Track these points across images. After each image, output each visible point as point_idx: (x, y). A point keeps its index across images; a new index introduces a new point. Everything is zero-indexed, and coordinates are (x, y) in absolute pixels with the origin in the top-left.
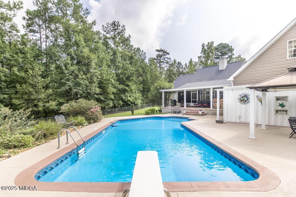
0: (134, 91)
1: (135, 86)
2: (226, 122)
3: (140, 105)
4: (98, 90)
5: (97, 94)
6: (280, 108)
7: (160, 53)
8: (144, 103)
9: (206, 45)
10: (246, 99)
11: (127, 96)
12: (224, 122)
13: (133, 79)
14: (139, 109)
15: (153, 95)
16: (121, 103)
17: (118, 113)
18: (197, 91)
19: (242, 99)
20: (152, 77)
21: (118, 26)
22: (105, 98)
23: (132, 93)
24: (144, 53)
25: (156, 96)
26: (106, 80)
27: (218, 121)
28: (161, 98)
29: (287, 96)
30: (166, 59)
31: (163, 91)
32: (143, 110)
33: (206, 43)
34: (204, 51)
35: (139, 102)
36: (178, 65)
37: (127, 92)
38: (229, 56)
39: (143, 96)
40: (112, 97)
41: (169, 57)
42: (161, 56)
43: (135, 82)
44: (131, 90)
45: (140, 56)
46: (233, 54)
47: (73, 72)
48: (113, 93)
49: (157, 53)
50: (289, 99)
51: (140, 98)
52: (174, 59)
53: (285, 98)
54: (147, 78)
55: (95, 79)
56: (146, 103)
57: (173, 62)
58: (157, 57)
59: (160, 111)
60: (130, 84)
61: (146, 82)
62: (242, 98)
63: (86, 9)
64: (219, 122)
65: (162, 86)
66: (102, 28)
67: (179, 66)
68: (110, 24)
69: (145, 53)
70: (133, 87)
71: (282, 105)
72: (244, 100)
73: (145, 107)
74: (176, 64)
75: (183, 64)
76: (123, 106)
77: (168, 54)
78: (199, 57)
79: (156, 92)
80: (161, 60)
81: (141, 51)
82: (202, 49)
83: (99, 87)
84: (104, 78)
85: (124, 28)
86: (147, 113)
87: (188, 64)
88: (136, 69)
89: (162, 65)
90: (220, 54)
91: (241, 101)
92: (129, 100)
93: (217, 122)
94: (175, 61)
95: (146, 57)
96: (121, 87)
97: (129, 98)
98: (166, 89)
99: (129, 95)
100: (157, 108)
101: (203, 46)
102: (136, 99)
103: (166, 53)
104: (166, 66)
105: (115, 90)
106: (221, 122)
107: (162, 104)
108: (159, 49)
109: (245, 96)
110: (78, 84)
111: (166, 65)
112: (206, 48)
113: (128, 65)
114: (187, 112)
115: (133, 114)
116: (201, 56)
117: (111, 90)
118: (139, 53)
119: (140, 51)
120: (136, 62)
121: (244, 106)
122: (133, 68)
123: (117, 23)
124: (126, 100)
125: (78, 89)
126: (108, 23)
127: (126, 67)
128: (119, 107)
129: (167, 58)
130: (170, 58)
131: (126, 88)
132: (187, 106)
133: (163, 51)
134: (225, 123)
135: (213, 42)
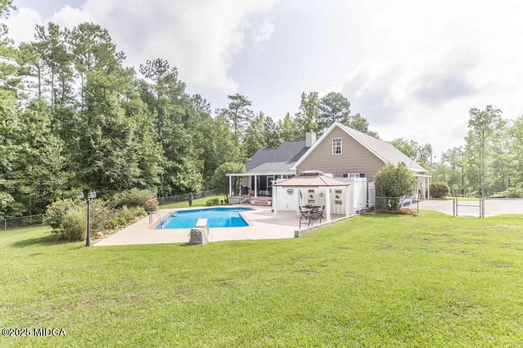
0: (190, 170)
1: (192, 162)
3: (200, 192)
4: (138, 172)
5: (136, 177)
6: (310, 199)
7: (236, 102)
8: (206, 189)
9: (307, 96)
11: (179, 177)
13: (189, 152)
14: (198, 198)
15: (217, 181)
16: (170, 189)
17: (165, 204)
20: (220, 147)
21: (166, 66)
22: (147, 182)
23: (187, 173)
24: (208, 103)
25: (221, 182)
26: (150, 155)
28: (228, 184)
30: (246, 112)
31: (230, 175)
32: (204, 201)
33: (308, 94)
34: (304, 105)
35: (198, 187)
36: (266, 123)
37: (179, 172)
38: (343, 113)
39: (204, 177)
40: (157, 180)
41: (251, 110)
42: (237, 107)
43: (191, 155)
44: (186, 169)
45: (202, 108)
46: (350, 112)
47: (104, 147)
48: (159, 175)
49: (231, 101)
50: (315, 192)
51: (200, 180)
52: (260, 112)
54: (213, 148)
55: (134, 157)
56: (209, 189)
57: (259, 115)
58: (231, 108)
59: (227, 202)
60: (184, 159)
61: (210, 155)
63: (121, 53)
65: (230, 169)
66: (140, 69)
67: (269, 124)
68: (152, 62)
69: (209, 105)
70: (189, 164)
73: (208, 195)
74: (263, 120)
75: (275, 120)
76: (173, 193)
77: (249, 104)
78: (297, 114)
79: (221, 176)
80: (238, 114)
81: (203, 100)
82: (302, 101)
83: (139, 167)
84: (147, 153)
85: (175, 71)
86: (208, 204)
87: (282, 122)
89: (239, 122)
90: (330, 110)
92: (182, 185)
94: (261, 115)
95: (210, 111)
96: (170, 164)
97: (182, 182)
98: (234, 173)
99: (182, 176)
100: (222, 198)
102: (193, 182)
103: (245, 102)
104: (246, 124)
105: (161, 170)
107: (229, 192)
108: (233, 95)
110: (110, 164)
111: (245, 122)
112: (307, 100)
113: (182, 129)
114: (256, 203)
115: (190, 206)
116: (300, 113)
117: (156, 169)
118: (200, 103)
119: (201, 100)
121: (290, 196)
122: (190, 135)
123: (164, 62)
124: (178, 184)
125: (112, 171)
126: (149, 61)
127: (179, 133)
128: (166, 195)
129: (248, 110)
130: (252, 112)
131: (177, 165)
132: (258, 195)
133: (240, 97)
135: (316, 93)
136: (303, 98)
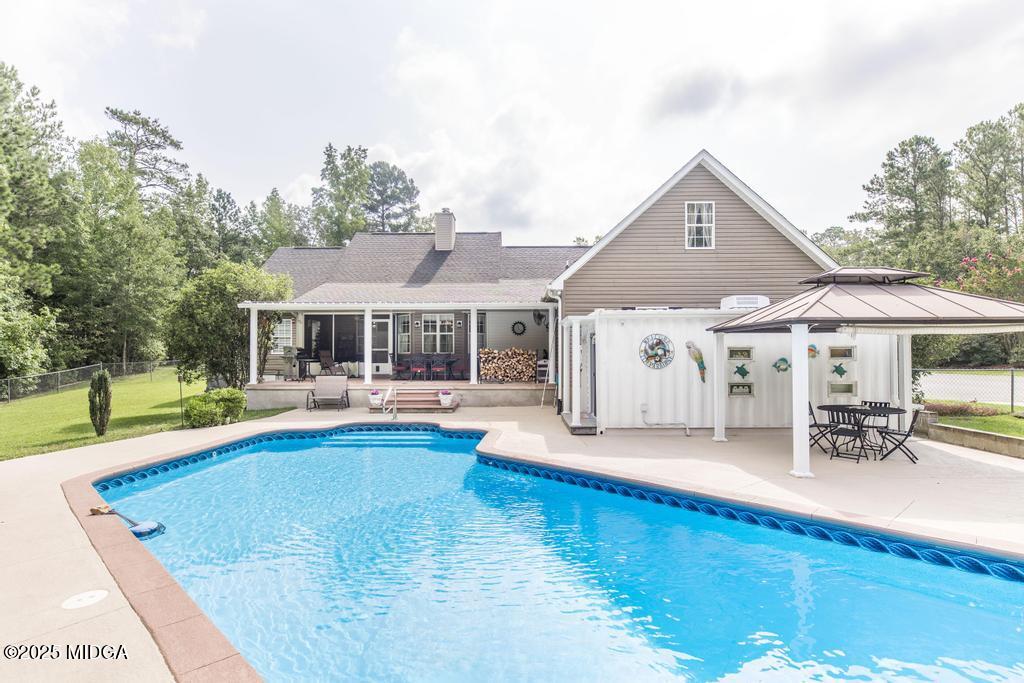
2: (603, 430)
6: (738, 379)
7: (132, 131)
8: (55, 365)
9: (339, 154)
10: (660, 352)
12: (598, 432)
14: (25, 395)
18: (387, 317)
19: (650, 351)
24: (46, 101)
27: (579, 428)
29: (752, 345)
30: (163, 166)
31: (254, 307)
33: (341, 149)
34: (331, 171)
36: (217, 204)
38: (404, 210)
41: (182, 162)
42: (135, 147)
46: (417, 207)
49: (117, 126)
50: (754, 354)
53: (746, 353)
56: (72, 364)
57: (195, 184)
58: (114, 144)
62: (652, 348)
64: (581, 432)
67: (224, 207)
69: (51, 106)
71: (742, 371)
72: (657, 355)
74: (207, 196)
75: (242, 203)
77: (176, 145)
78: (315, 191)
80: (138, 166)
81: (27, 88)
82: (328, 163)
87: (260, 209)
88: (18, 174)
90: (377, 197)
91: (649, 357)
93: (575, 431)
94: (202, 184)
101: (330, 153)
106: (588, 431)
108: (128, 109)
109: (660, 343)
112: (339, 163)
114: (387, 403)
116: (322, 189)
119: (19, 87)
120: (12, 135)
121: (655, 373)
129: (170, 162)
130: (185, 166)
133: (145, 123)
134: (601, 433)
135: (364, 151)
136: (329, 156)
